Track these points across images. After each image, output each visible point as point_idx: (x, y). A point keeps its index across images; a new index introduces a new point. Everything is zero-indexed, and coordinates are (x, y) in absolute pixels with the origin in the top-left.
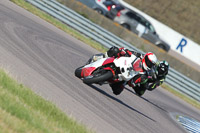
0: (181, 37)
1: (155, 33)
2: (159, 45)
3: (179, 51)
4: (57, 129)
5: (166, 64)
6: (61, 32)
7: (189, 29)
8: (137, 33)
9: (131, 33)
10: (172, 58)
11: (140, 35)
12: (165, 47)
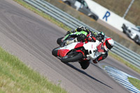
0: (106, 10)
1: (88, 8)
2: (90, 16)
3: (104, 20)
4: (20, 75)
5: (103, 34)
6: (21, 7)
7: (111, 5)
8: (75, 7)
9: (71, 8)
10: (100, 25)
11: (77, 9)
12: (95, 17)
